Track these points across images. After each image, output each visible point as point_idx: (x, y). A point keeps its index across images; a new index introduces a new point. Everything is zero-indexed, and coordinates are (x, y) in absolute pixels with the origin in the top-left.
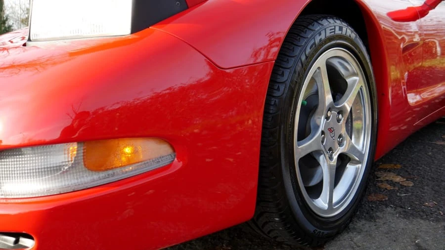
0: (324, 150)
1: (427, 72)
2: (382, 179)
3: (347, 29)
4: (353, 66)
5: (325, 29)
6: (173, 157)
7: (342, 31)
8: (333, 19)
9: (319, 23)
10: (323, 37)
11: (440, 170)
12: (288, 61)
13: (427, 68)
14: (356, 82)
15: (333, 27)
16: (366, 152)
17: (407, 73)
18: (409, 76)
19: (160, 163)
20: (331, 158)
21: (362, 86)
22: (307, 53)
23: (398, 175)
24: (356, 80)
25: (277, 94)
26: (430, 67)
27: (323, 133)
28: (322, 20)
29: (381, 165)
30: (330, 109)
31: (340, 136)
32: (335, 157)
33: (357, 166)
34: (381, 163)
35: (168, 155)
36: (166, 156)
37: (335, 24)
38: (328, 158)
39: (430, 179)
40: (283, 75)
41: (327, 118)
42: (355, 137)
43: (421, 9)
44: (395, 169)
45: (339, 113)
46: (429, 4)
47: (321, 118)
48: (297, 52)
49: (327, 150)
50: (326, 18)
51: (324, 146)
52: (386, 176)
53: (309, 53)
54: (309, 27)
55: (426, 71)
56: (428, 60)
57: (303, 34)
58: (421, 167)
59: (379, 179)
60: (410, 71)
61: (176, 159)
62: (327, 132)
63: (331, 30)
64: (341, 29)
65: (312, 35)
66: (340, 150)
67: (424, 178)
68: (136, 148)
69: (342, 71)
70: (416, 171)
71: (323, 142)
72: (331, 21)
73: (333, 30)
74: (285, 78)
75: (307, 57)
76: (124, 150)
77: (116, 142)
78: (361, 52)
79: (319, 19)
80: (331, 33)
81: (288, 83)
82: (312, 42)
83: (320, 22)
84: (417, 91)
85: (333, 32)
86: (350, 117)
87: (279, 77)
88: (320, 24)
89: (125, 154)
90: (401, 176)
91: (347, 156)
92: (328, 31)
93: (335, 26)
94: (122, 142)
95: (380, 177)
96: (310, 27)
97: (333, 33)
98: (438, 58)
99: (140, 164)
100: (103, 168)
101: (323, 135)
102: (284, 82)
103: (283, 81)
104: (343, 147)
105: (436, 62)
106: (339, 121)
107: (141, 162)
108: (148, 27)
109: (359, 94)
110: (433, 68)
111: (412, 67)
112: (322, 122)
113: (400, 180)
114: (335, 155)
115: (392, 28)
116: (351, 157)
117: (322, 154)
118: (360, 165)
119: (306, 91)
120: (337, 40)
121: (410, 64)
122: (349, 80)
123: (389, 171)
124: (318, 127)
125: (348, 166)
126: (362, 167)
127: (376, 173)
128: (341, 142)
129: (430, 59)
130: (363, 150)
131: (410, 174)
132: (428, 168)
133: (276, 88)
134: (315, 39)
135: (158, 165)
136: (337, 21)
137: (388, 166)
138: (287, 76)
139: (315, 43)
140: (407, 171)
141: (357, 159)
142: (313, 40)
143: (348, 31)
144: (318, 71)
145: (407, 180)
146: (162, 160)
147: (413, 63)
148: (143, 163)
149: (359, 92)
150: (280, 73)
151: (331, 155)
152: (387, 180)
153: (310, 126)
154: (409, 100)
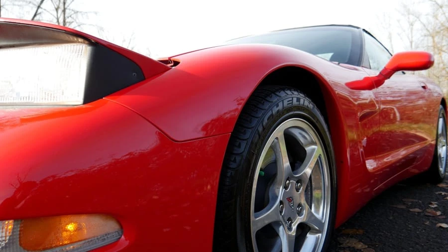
0: (282, 221)
1: (387, 136)
2: (344, 245)
3: (304, 100)
4: (312, 135)
5: (283, 101)
6: (120, 234)
7: (300, 102)
8: (290, 90)
9: (276, 95)
10: (280, 107)
11: (401, 236)
12: (245, 133)
13: (386, 132)
14: (315, 150)
15: (291, 99)
16: (326, 221)
17: (365, 138)
18: (368, 141)
19: (106, 241)
20: (290, 229)
21: (320, 155)
22: (264, 124)
23: (360, 241)
24: (314, 149)
25: (233, 165)
26: (388, 131)
27: (281, 202)
28: (280, 92)
29: (344, 230)
30: (288, 179)
31: (300, 205)
32: (294, 227)
33: (317, 235)
34: (344, 228)
35: (115, 232)
36: (112, 233)
37: (293, 96)
38: (286, 228)
39: (391, 245)
40: (239, 146)
41: (286, 187)
42: (315, 206)
43: (377, 79)
44: (357, 234)
45: (298, 182)
46: (384, 74)
47: (280, 188)
48: (255, 122)
49: (286, 220)
50: (284, 90)
51: (282, 216)
52: (348, 243)
53: (267, 124)
54: (266, 99)
55: (385, 135)
56: (386, 125)
57: (260, 106)
58: (383, 232)
59: (342, 246)
60: (369, 136)
61: (123, 237)
62: (286, 202)
63: (288, 101)
64: (298, 100)
65: (270, 107)
66: (299, 220)
67: (385, 245)
68: (79, 224)
69: (302, 140)
70: (377, 237)
71: (281, 212)
72: (289, 92)
73: (291, 102)
74: (242, 149)
75: (264, 129)
76: (66, 228)
77: (57, 219)
78: (319, 122)
79: (278, 90)
80: (288, 104)
81: (245, 154)
82: (270, 114)
83: (278, 93)
84: (376, 158)
85: (290, 103)
86: (309, 185)
87: (236, 148)
88: (278, 96)
89: (67, 231)
90: (362, 242)
91: (307, 225)
92: (286, 103)
93: (292, 98)
94: (64, 219)
95: (342, 244)
96: (268, 99)
97: (291, 105)
98: (397, 123)
99: (83, 242)
100: (41, 248)
101: (281, 205)
102: (241, 153)
103: (239, 152)
104: (303, 217)
105: (395, 127)
106: (298, 190)
107: (85, 240)
108: (102, 98)
109: (318, 163)
110: (392, 132)
111: (370, 132)
112: (281, 192)
113: (362, 247)
114: (294, 225)
115: (350, 96)
116: (310, 226)
117: (281, 225)
118: (320, 235)
119: (264, 161)
120: (295, 111)
121: (369, 128)
122: (308, 149)
123: (352, 237)
124: (277, 197)
125: (308, 235)
126: (322, 237)
127: (338, 239)
128: (300, 212)
129: (388, 124)
130: (323, 219)
131: (371, 240)
132: (389, 234)
133: (233, 159)
134: (272, 111)
135: (103, 242)
136: (294, 92)
137: (350, 231)
138: (243, 148)
139: (272, 115)
140: (368, 237)
141: (317, 228)
142: (271, 111)
143: (306, 102)
144: (276, 140)
145: (369, 247)
146: (108, 238)
147: (372, 127)
148: (87, 241)
149: (317, 161)
150: (237, 144)
151: (290, 225)
152: (349, 247)
153: (268, 196)
154: (367, 167)
